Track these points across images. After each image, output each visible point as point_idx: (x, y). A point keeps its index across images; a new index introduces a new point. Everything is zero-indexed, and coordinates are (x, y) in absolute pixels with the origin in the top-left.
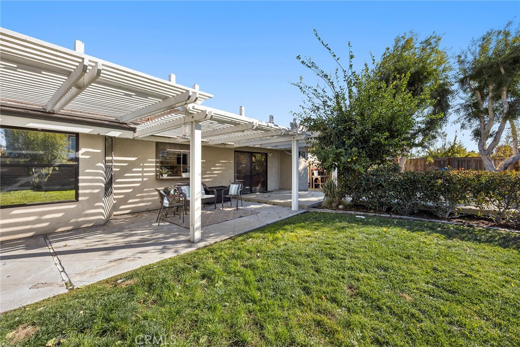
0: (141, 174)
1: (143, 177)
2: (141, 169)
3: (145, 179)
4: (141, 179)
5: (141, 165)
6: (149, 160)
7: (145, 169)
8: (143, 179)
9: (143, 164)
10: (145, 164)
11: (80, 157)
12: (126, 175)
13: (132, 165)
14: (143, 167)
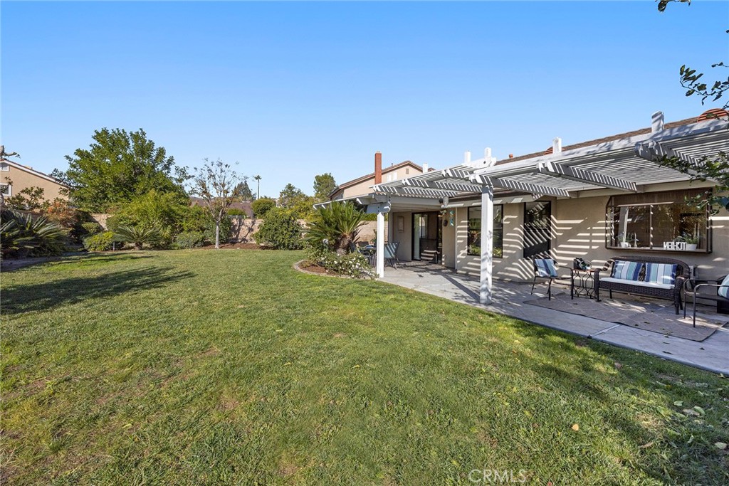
0: (588, 241)
1: (591, 244)
2: (588, 234)
3: (593, 247)
4: (588, 247)
5: (589, 228)
6: (600, 222)
7: (593, 234)
8: (591, 247)
9: (591, 228)
10: (594, 228)
11: (504, 223)
12: (570, 240)
13: (577, 228)
14: (592, 231)
